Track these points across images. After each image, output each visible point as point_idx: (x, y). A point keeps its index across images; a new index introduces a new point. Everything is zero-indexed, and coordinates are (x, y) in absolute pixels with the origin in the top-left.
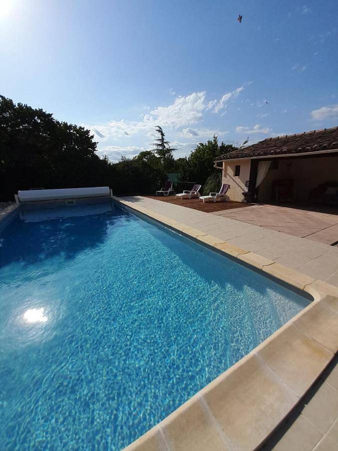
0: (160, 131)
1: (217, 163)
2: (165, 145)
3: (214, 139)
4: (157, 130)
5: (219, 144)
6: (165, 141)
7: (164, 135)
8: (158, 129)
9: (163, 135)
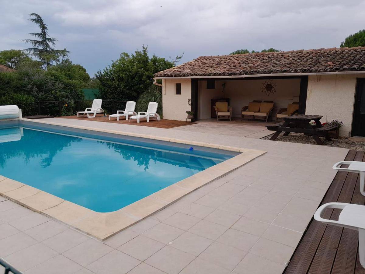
0: (39, 20)
1: (157, 80)
2: (50, 44)
3: (143, 50)
4: (33, 20)
5: (150, 57)
6: (47, 37)
7: (46, 28)
8: (34, 17)
9: (44, 28)
